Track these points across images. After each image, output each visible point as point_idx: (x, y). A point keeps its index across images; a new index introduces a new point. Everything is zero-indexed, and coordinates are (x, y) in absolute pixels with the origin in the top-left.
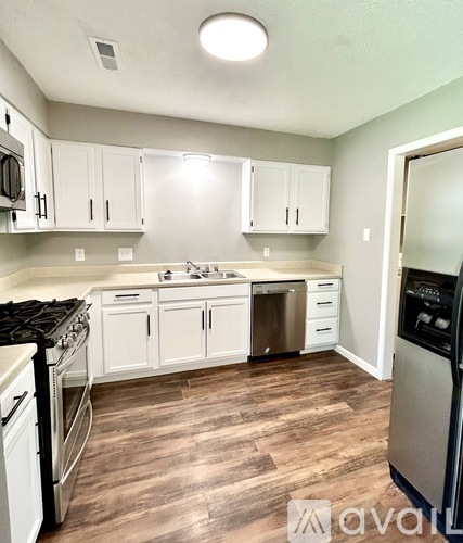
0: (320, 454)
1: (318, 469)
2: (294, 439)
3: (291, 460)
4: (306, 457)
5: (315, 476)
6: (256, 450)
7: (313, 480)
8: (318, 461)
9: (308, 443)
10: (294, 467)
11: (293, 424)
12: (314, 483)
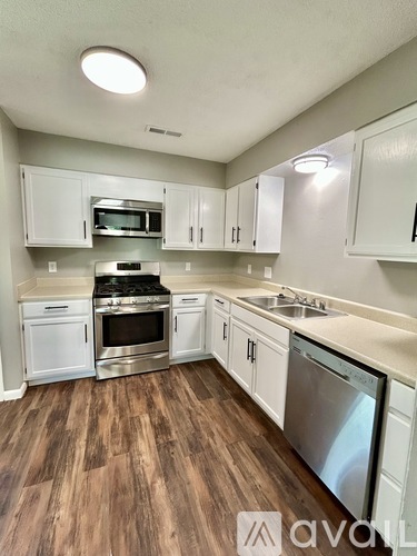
0: (83, 519)
1: (63, 514)
2: (117, 491)
3: (89, 486)
4: (86, 502)
5: (58, 508)
6: (115, 455)
7: (53, 505)
8: (74, 516)
9: (105, 508)
10: (79, 488)
11: (143, 493)
12: (49, 505)
